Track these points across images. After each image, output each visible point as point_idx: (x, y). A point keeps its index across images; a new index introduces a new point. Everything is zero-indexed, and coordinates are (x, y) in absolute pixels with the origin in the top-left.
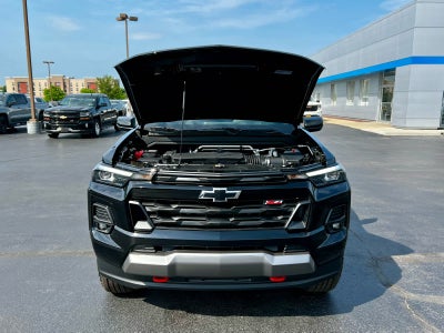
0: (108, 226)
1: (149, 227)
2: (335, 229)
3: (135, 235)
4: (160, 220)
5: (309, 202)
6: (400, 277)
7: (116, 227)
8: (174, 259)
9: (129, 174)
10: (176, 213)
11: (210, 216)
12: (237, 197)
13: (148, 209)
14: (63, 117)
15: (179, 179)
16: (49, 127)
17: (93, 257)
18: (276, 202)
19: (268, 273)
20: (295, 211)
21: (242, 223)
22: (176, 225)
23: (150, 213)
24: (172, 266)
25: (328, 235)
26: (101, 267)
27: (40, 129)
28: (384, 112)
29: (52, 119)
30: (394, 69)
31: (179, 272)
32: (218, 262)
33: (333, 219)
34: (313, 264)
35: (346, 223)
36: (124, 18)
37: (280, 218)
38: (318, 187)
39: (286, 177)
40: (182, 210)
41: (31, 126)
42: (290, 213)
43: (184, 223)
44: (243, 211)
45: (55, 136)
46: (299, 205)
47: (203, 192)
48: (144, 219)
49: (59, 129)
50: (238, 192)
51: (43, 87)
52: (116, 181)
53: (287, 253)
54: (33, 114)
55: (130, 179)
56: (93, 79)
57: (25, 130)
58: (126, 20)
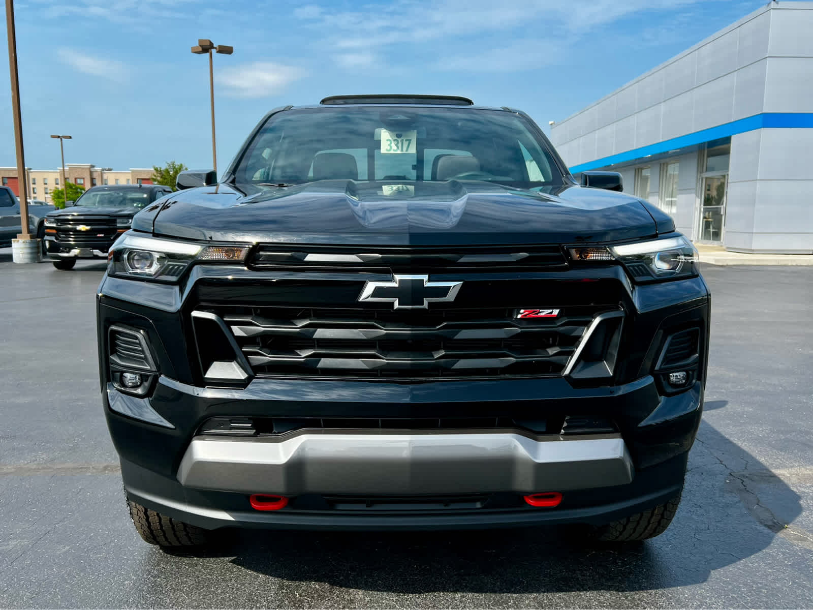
0: (143, 378)
1: (241, 375)
2: (675, 385)
3: (209, 393)
4: (267, 358)
5: (620, 312)
6: (799, 510)
7: (163, 380)
8: (302, 448)
9: (192, 249)
10: (305, 341)
11: (386, 345)
12: (451, 297)
13: (237, 331)
14: (82, 228)
15: (311, 257)
16: (55, 248)
17: (113, 458)
18: (544, 313)
19: (524, 483)
20: (587, 335)
21: (462, 364)
22: (307, 369)
23: (241, 341)
24: (296, 467)
25: (662, 399)
26: (129, 480)
27: (39, 253)
28: (707, 225)
29: (61, 232)
30: (727, 140)
31: (313, 483)
32: (405, 454)
33: (672, 361)
34: (629, 464)
35: (698, 372)
36: (206, 48)
37: (552, 351)
38: (641, 284)
39: (568, 254)
40: (321, 333)
41: (19, 249)
42: (577, 339)
43: (325, 363)
44: (465, 334)
45: (66, 265)
46: (597, 321)
47: (370, 287)
48: (228, 356)
49: (75, 252)
50: (455, 286)
51: (52, 186)
52: (164, 271)
53: (571, 435)
54: (24, 226)
55: (195, 261)
56: (148, 170)
57: (9, 258)
58: (210, 51)
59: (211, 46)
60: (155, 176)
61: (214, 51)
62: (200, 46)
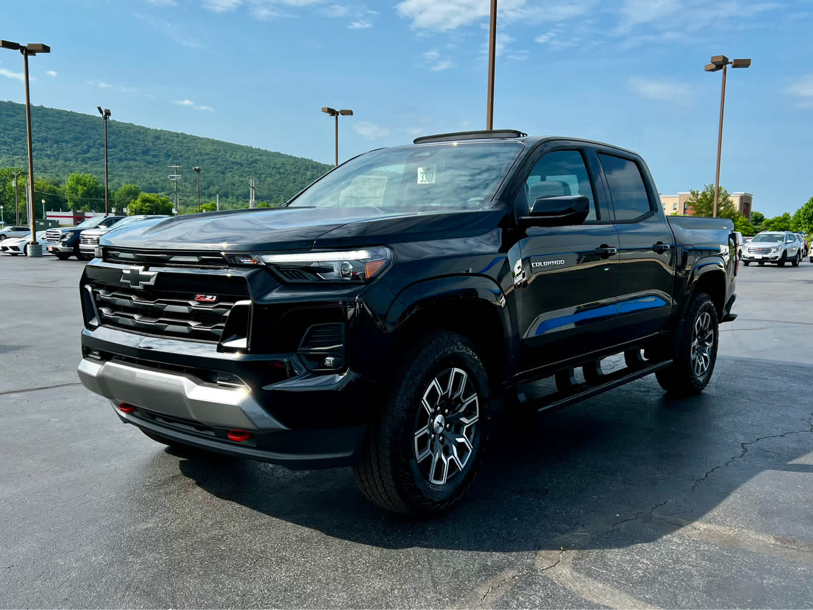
1: (96, 324)
5: (249, 303)
13: (98, 297)
20: (228, 315)
21: (169, 327)
36: (720, 64)
40: (118, 300)
44: (169, 307)
46: (234, 306)
50: (154, 275)
58: (724, 67)
59: (725, 61)
60: (691, 200)
61: (729, 66)
62: (713, 63)
